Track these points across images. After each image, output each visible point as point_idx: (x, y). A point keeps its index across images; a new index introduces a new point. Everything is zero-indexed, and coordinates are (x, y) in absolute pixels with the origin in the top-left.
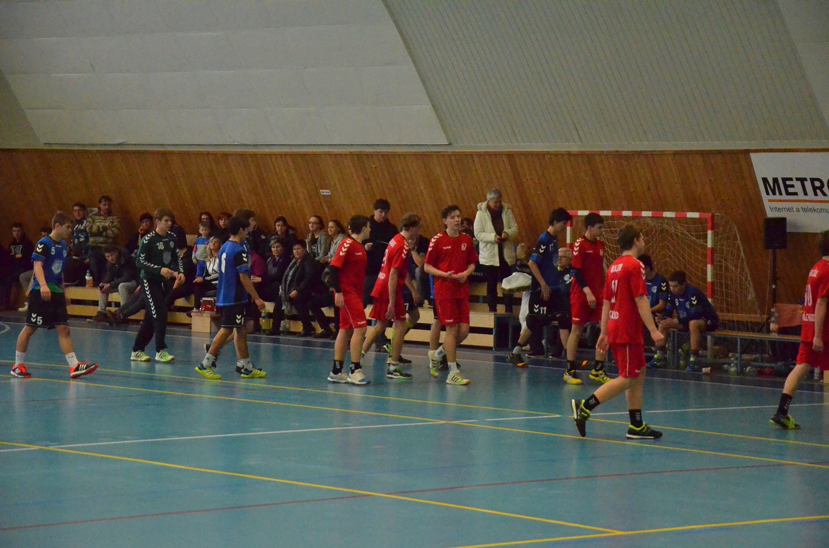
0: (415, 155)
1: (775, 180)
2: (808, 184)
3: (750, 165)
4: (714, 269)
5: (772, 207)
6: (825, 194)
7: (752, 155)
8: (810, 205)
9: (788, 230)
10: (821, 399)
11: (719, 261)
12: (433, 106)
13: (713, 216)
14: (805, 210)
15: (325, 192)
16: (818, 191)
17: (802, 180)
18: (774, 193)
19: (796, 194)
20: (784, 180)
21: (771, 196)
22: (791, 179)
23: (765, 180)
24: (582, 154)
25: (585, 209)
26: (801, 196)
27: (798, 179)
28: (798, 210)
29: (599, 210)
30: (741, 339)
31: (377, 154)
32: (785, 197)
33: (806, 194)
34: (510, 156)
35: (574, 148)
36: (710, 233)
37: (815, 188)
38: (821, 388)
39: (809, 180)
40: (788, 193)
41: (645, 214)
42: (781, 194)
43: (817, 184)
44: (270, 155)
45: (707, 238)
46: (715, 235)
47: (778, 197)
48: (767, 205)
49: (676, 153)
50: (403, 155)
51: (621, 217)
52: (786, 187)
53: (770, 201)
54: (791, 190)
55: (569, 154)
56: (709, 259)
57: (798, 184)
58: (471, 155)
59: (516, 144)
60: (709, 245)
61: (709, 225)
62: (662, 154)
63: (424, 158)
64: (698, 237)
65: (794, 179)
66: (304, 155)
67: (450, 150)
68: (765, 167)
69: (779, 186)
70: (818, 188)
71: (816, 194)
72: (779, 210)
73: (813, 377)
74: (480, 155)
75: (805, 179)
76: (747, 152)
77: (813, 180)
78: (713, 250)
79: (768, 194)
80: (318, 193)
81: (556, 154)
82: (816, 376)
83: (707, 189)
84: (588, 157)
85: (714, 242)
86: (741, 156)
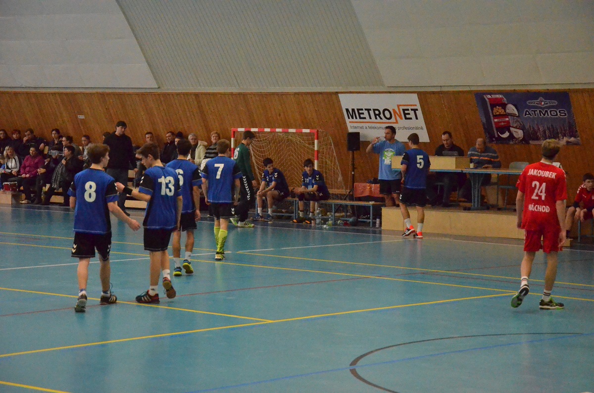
0: (137, 94)
1: (353, 110)
2: (372, 113)
3: (339, 101)
4: (319, 163)
5: (352, 126)
6: (381, 119)
7: (339, 95)
8: (373, 125)
9: (361, 139)
10: (380, 239)
11: (322, 158)
12: (148, 64)
13: (318, 131)
14: (370, 128)
15: (81, 117)
16: (377, 116)
17: (368, 110)
18: (353, 118)
19: (365, 118)
20: (358, 110)
21: (351, 120)
22: (362, 110)
23: (347, 110)
24: (240, 94)
25: (242, 127)
26: (368, 119)
27: (366, 110)
28: (366, 128)
29: (250, 127)
30: (335, 204)
31: (114, 94)
32: (359, 120)
33: (370, 118)
34: (197, 95)
35: (235, 90)
36: (316, 141)
37: (376, 115)
38: (380, 233)
39: (372, 110)
40: (360, 118)
41: (278, 130)
42: (356, 118)
43: (377, 112)
44: (45, 93)
45: (314, 144)
46: (319, 143)
47: (354, 120)
48: (349, 125)
49: (295, 94)
50: (129, 94)
51: (263, 132)
52: (359, 114)
53: (350, 122)
54: (362, 116)
55: (232, 94)
56: (315, 157)
57: (366, 113)
58: (172, 94)
59: (199, 88)
60: (316, 148)
61: (315, 136)
62: (287, 94)
63: (143, 96)
64: (309, 144)
65: (364, 109)
66: (66, 94)
67: (159, 91)
68: (347, 102)
69: (355, 113)
70: (377, 115)
71: (376, 118)
72: (355, 128)
73: (375, 225)
74: (178, 94)
75: (370, 110)
76: (337, 93)
77: (374, 110)
78: (318, 152)
79: (349, 118)
80: (77, 117)
81: (225, 94)
82: (377, 225)
83: (314, 114)
84: (243, 95)
85: (319, 146)
86: (334, 96)
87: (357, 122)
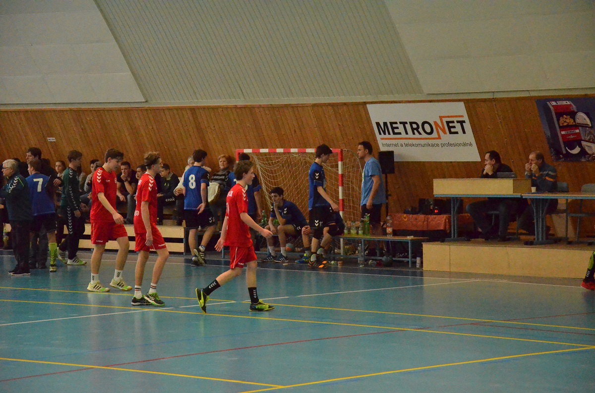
0: (121, 110)
1: (385, 124)
2: (408, 126)
3: (367, 113)
4: (344, 190)
5: (384, 143)
6: (420, 134)
7: (369, 106)
8: (410, 142)
9: (395, 160)
10: (422, 282)
11: (348, 184)
12: (133, 73)
13: (342, 151)
14: (406, 145)
15: (52, 139)
16: (415, 131)
17: (404, 123)
18: (385, 134)
19: (400, 133)
20: (391, 123)
21: (383, 136)
22: (396, 123)
23: (378, 124)
24: (245, 107)
25: (249, 148)
26: (404, 135)
27: (401, 123)
28: (402, 145)
29: (259, 148)
30: (364, 240)
31: (91, 110)
32: (392, 136)
33: (407, 133)
34: (193, 110)
35: (240, 102)
36: (340, 163)
37: (413, 129)
38: (422, 274)
39: (408, 123)
40: (394, 133)
41: (293, 150)
42: (389, 134)
43: (415, 126)
44: (6, 112)
45: (338, 167)
46: (344, 165)
47: (387, 136)
48: (380, 142)
49: (314, 105)
50: (111, 110)
51: (275, 153)
52: (393, 128)
53: (382, 139)
54: (396, 131)
55: (236, 107)
56: (340, 183)
57: (401, 127)
58: (163, 109)
59: (196, 101)
60: (340, 172)
61: (339, 157)
62: (303, 106)
63: (127, 112)
64: (332, 167)
65: (398, 123)
66: (33, 112)
67: (146, 106)
68: (378, 114)
69: (387, 128)
70: (415, 129)
71: (414, 133)
72: (388, 145)
73: (416, 266)
74: (169, 109)
75: (406, 123)
76: (365, 103)
77: (411, 123)
78: (342, 175)
79: (380, 134)
80: (46, 140)
81: (227, 108)
82: (418, 266)
83: (337, 131)
84: (250, 109)
85: (343, 170)
86: (361, 107)
87: (391, 139)
